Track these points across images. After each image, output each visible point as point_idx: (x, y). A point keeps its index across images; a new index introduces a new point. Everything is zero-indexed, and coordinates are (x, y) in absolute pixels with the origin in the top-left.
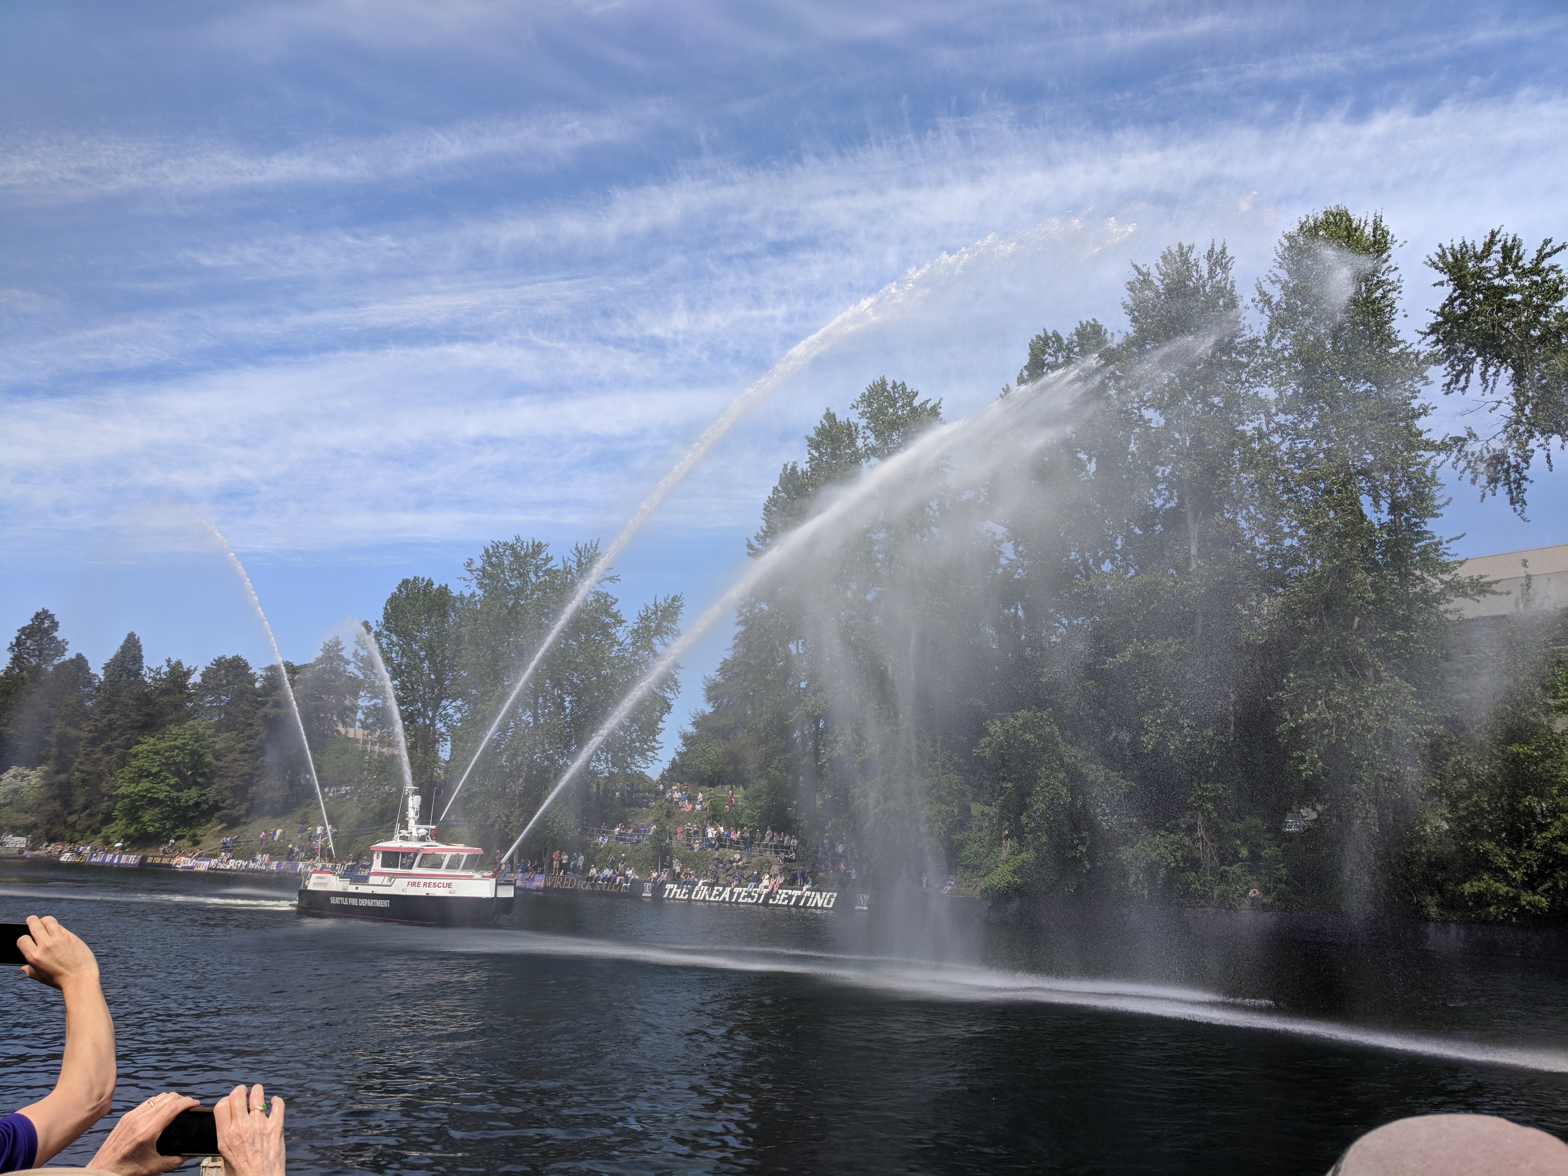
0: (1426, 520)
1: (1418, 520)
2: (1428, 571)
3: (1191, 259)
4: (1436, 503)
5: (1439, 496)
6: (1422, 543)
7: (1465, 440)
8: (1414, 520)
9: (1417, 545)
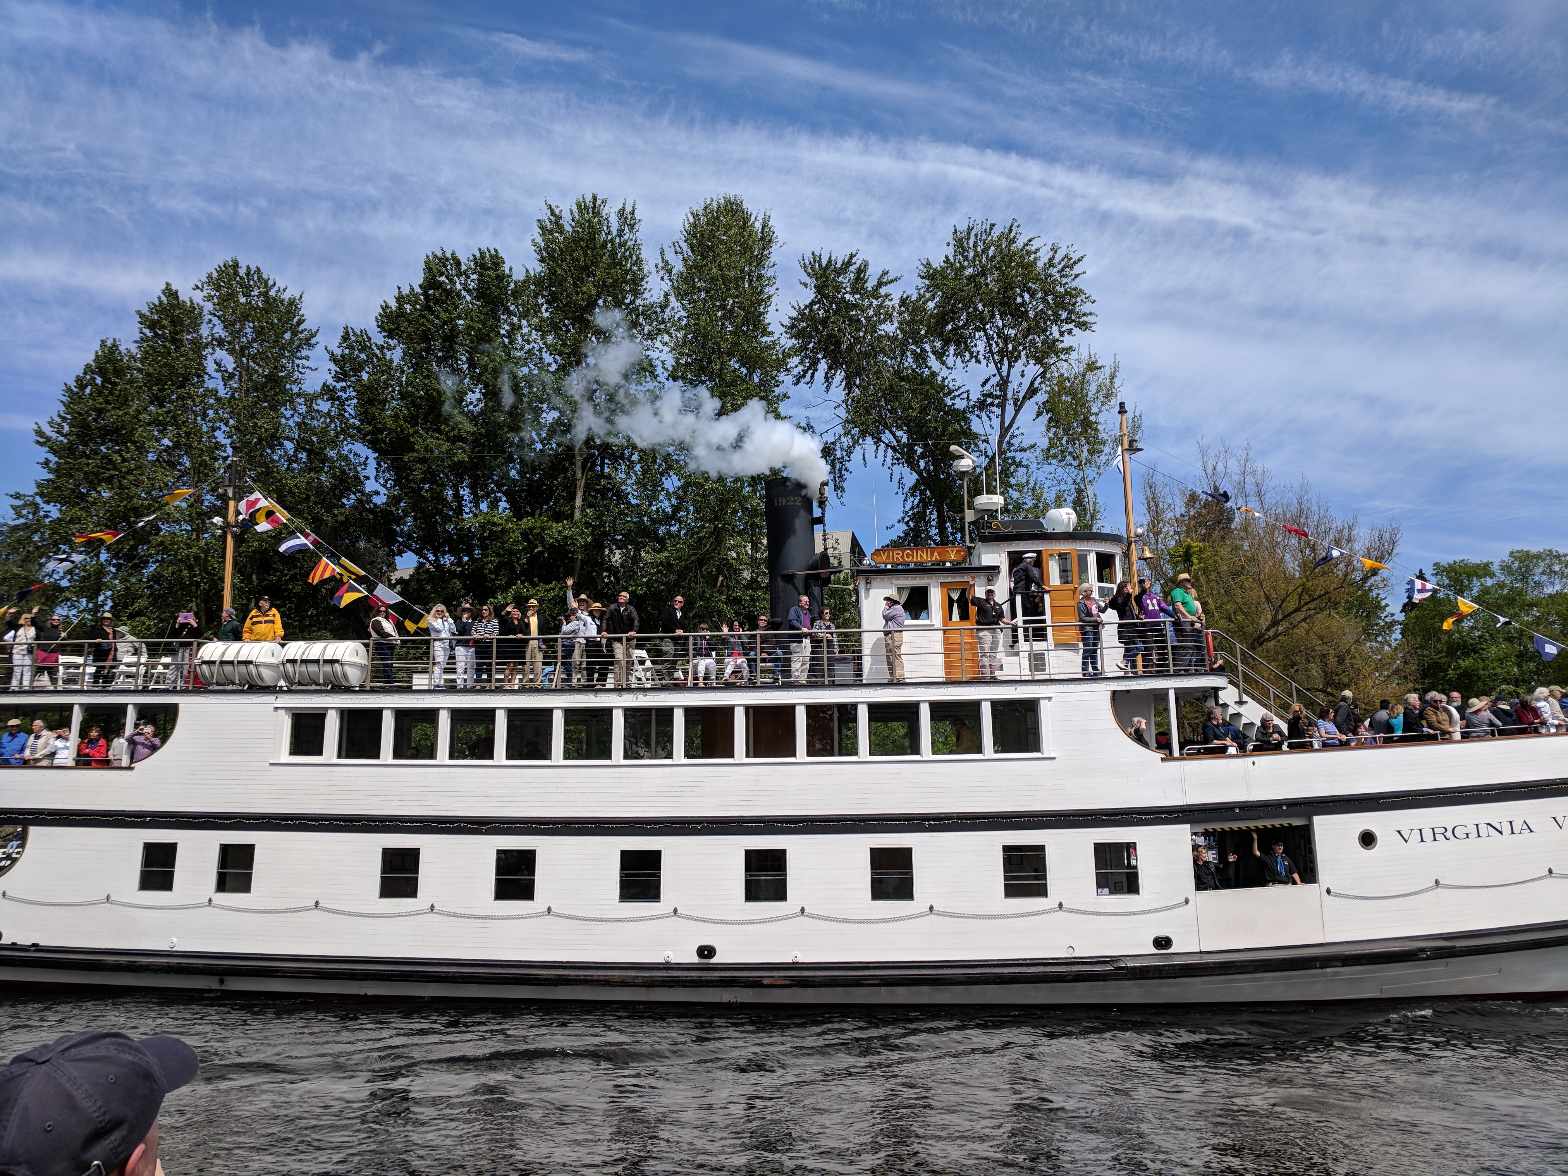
3: (604, 213)
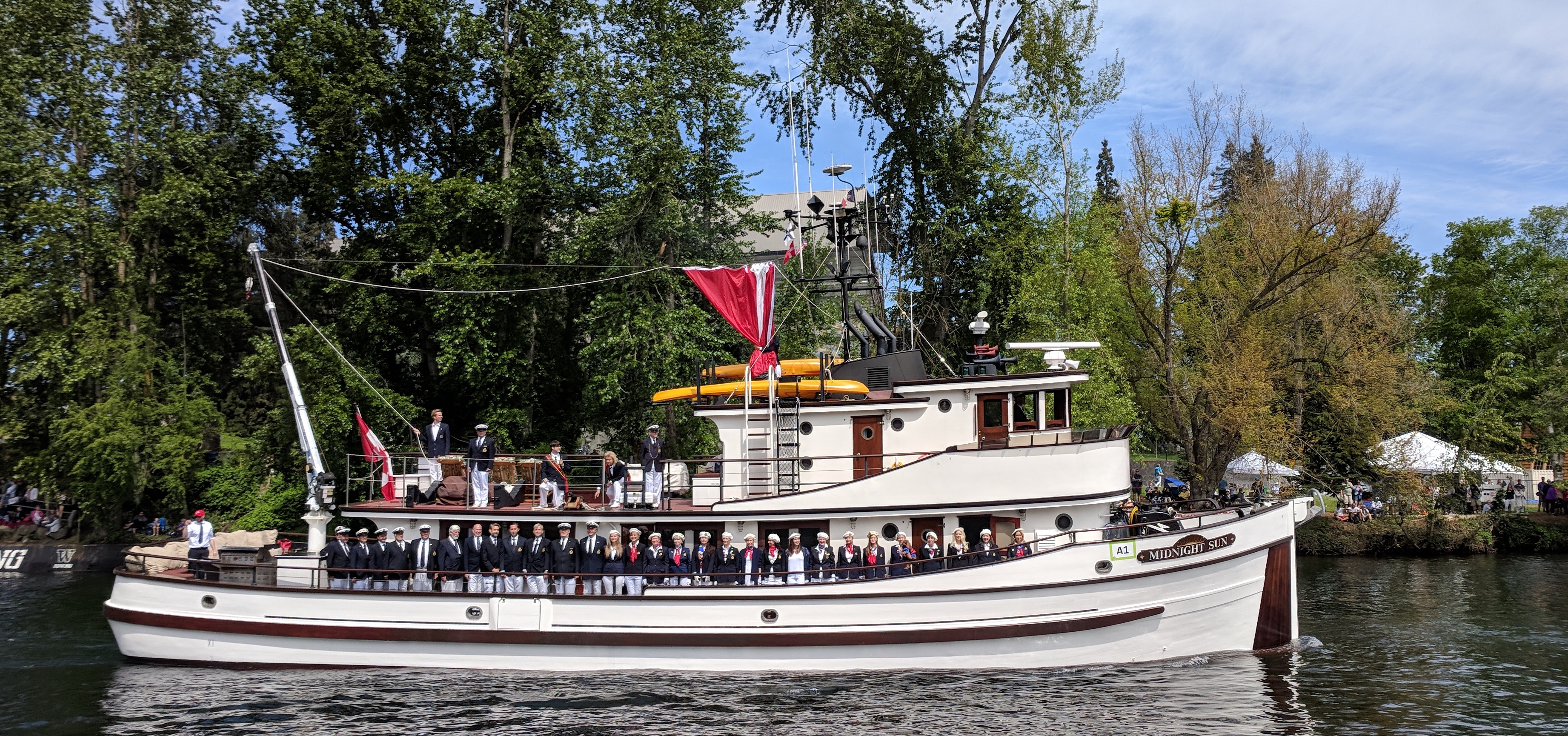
0: (731, 153)
1: (723, 152)
2: (729, 203)
4: (741, 138)
5: (745, 130)
6: (726, 176)
7: (769, 79)
8: (721, 152)
9: (721, 177)
